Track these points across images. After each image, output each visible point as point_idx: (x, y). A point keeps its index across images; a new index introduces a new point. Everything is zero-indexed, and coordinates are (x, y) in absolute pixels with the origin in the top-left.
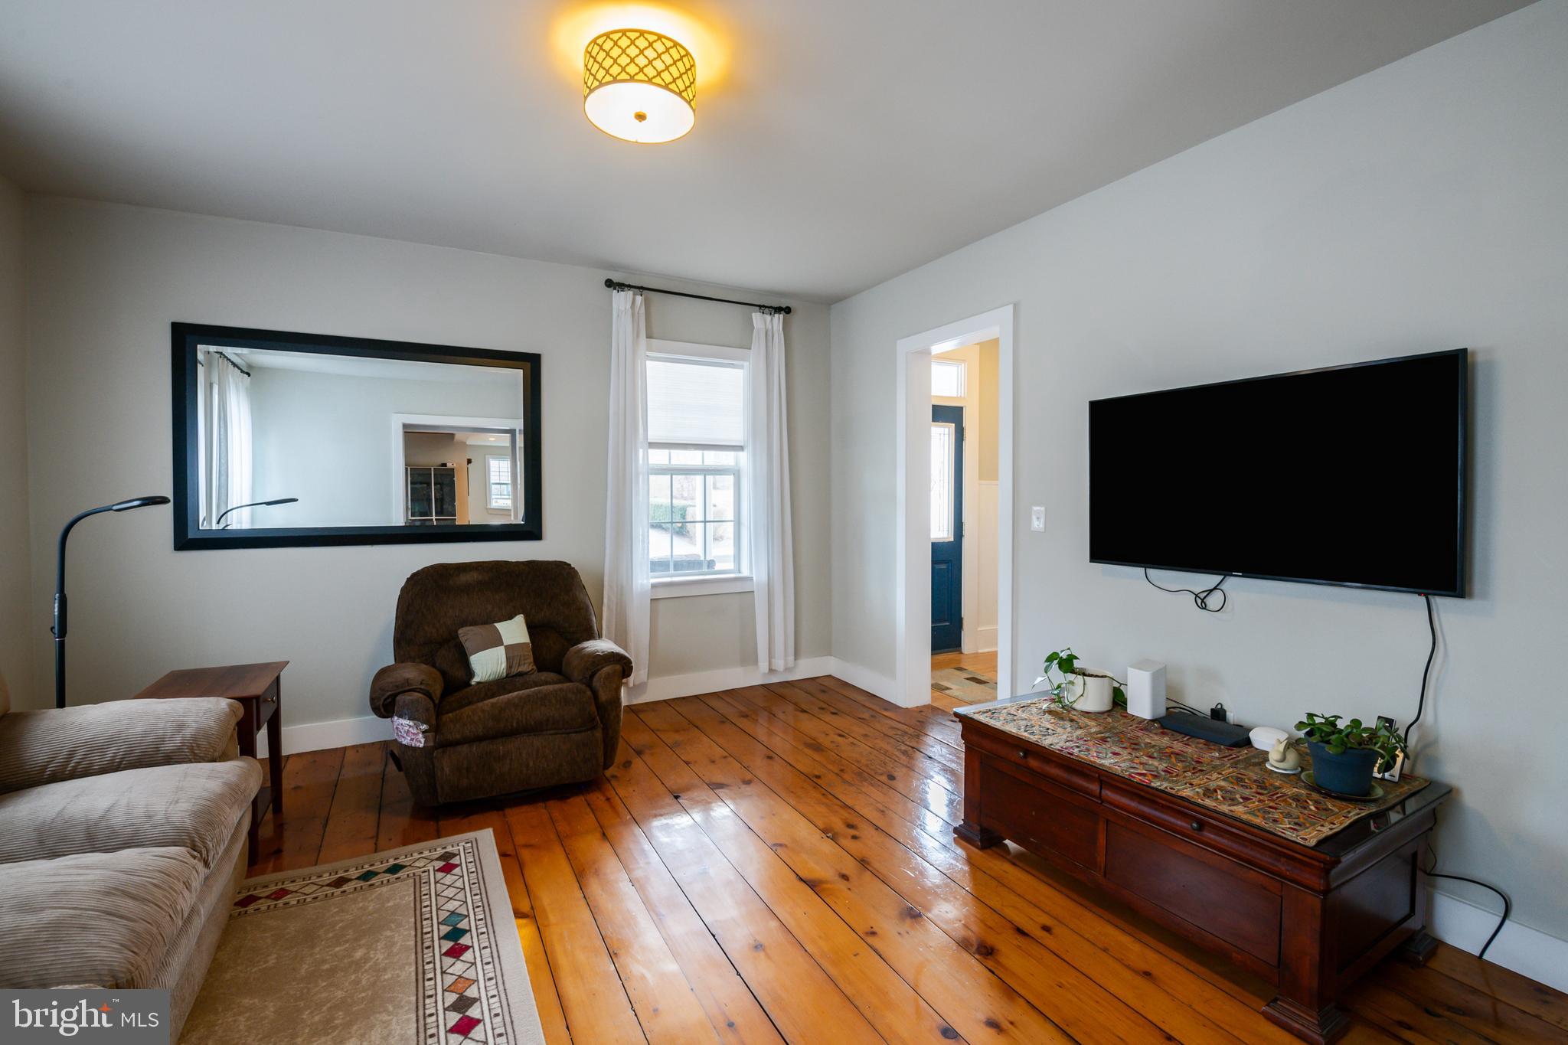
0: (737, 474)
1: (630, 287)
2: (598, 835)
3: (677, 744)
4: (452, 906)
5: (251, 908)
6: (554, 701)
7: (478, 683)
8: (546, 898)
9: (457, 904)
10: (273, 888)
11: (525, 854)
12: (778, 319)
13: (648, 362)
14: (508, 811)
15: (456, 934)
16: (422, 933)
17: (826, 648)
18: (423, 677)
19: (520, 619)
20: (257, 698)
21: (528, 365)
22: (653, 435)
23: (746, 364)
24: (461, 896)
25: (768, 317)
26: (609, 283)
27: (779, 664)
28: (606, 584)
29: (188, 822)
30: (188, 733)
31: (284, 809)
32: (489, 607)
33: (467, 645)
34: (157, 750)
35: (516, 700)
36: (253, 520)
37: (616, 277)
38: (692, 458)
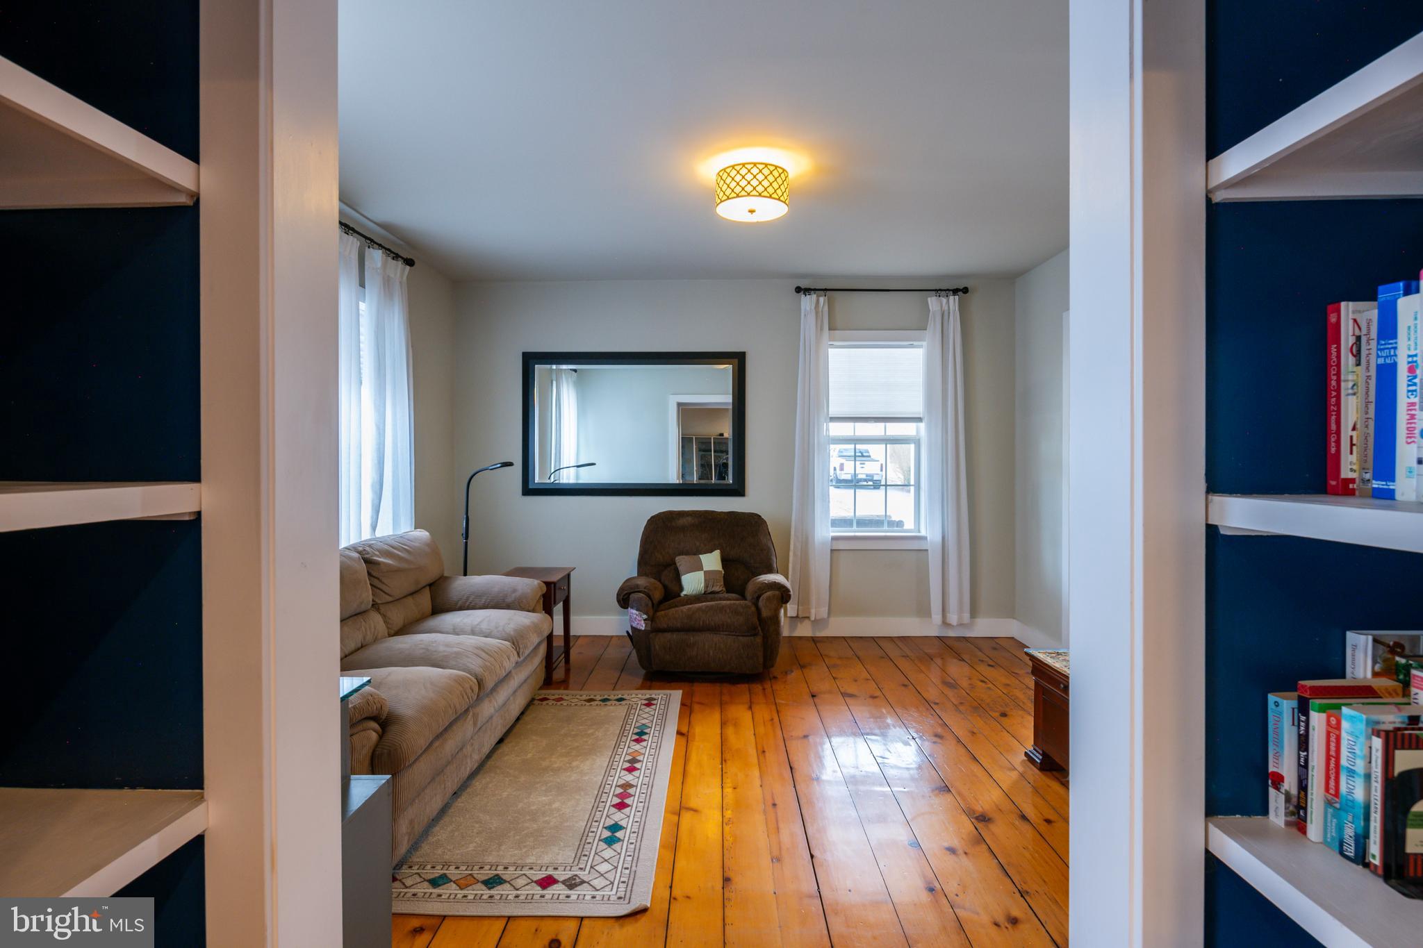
0: (917, 442)
1: (815, 290)
2: (747, 706)
3: (835, 666)
4: (644, 721)
5: (545, 703)
6: (728, 611)
7: (685, 595)
8: (698, 730)
9: (648, 721)
10: (557, 697)
11: (696, 707)
12: (953, 301)
13: (830, 350)
14: (695, 684)
15: (642, 733)
16: (624, 729)
17: (1009, 610)
18: (648, 584)
19: (717, 553)
20: (554, 583)
21: (736, 361)
22: (834, 410)
23: (924, 343)
24: (651, 718)
25: (944, 300)
26: (798, 290)
27: (953, 618)
28: (793, 533)
29: (512, 633)
30: (517, 594)
31: (571, 662)
32: (698, 544)
33: (681, 569)
34: (504, 601)
35: (704, 608)
36: (577, 477)
37: (804, 284)
38: (875, 429)
